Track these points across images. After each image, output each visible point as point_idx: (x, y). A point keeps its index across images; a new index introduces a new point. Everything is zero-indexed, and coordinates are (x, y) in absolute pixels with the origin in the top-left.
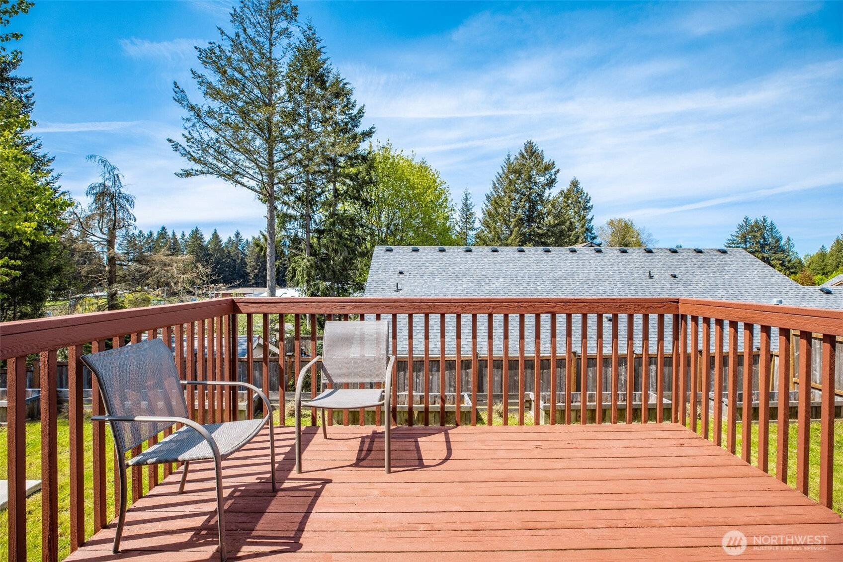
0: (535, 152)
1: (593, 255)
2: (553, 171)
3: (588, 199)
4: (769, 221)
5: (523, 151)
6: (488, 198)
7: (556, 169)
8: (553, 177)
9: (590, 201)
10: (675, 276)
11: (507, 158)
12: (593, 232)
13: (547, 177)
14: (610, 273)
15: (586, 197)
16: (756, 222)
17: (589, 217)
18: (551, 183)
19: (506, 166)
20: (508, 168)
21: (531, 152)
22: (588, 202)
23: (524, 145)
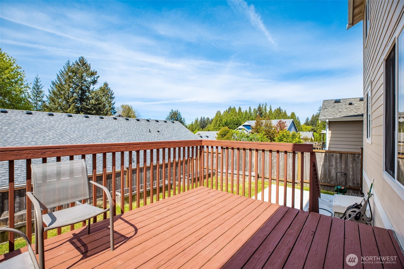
0: (86, 63)
1: (125, 121)
2: (96, 76)
3: (113, 93)
4: (179, 112)
5: (78, 61)
6: (53, 84)
7: (97, 75)
8: (96, 79)
9: (114, 95)
10: (159, 132)
11: (68, 62)
12: (114, 110)
13: (92, 78)
14: (134, 130)
15: (112, 92)
16: (175, 111)
17: (113, 102)
18: (94, 82)
19: (66, 67)
20: (69, 69)
21: (83, 62)
22: (112, 95)
23: (79, 58)
